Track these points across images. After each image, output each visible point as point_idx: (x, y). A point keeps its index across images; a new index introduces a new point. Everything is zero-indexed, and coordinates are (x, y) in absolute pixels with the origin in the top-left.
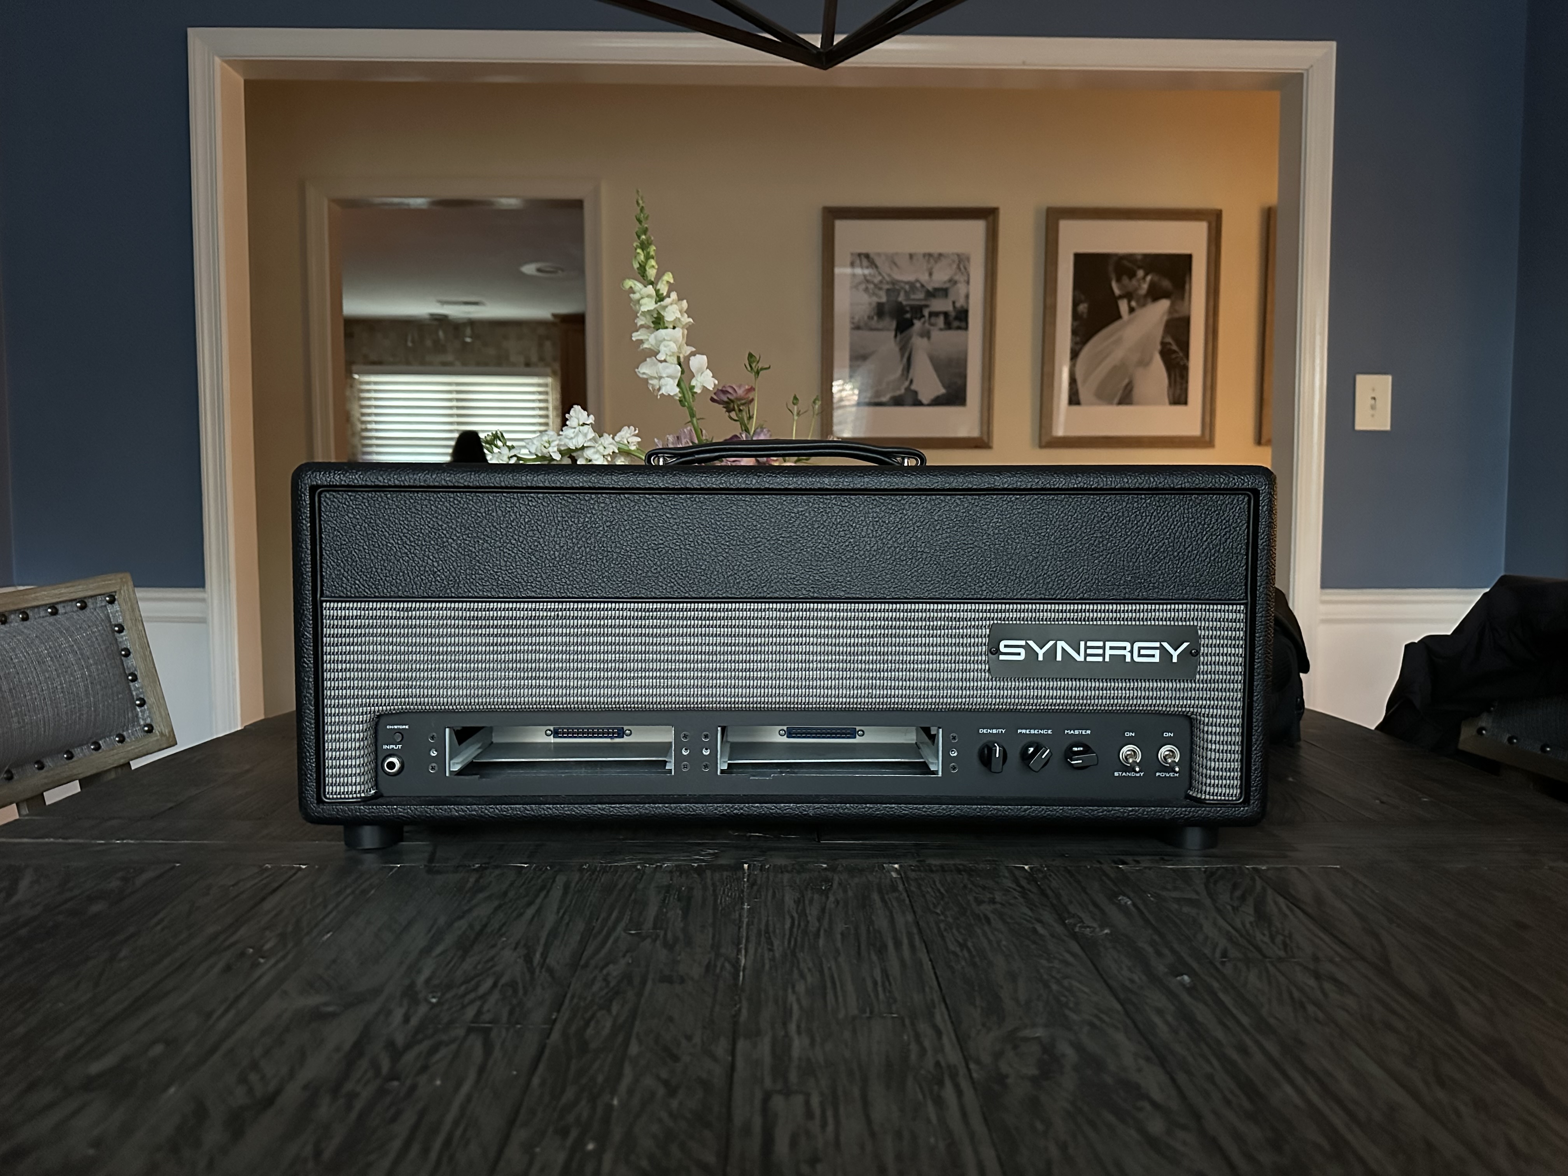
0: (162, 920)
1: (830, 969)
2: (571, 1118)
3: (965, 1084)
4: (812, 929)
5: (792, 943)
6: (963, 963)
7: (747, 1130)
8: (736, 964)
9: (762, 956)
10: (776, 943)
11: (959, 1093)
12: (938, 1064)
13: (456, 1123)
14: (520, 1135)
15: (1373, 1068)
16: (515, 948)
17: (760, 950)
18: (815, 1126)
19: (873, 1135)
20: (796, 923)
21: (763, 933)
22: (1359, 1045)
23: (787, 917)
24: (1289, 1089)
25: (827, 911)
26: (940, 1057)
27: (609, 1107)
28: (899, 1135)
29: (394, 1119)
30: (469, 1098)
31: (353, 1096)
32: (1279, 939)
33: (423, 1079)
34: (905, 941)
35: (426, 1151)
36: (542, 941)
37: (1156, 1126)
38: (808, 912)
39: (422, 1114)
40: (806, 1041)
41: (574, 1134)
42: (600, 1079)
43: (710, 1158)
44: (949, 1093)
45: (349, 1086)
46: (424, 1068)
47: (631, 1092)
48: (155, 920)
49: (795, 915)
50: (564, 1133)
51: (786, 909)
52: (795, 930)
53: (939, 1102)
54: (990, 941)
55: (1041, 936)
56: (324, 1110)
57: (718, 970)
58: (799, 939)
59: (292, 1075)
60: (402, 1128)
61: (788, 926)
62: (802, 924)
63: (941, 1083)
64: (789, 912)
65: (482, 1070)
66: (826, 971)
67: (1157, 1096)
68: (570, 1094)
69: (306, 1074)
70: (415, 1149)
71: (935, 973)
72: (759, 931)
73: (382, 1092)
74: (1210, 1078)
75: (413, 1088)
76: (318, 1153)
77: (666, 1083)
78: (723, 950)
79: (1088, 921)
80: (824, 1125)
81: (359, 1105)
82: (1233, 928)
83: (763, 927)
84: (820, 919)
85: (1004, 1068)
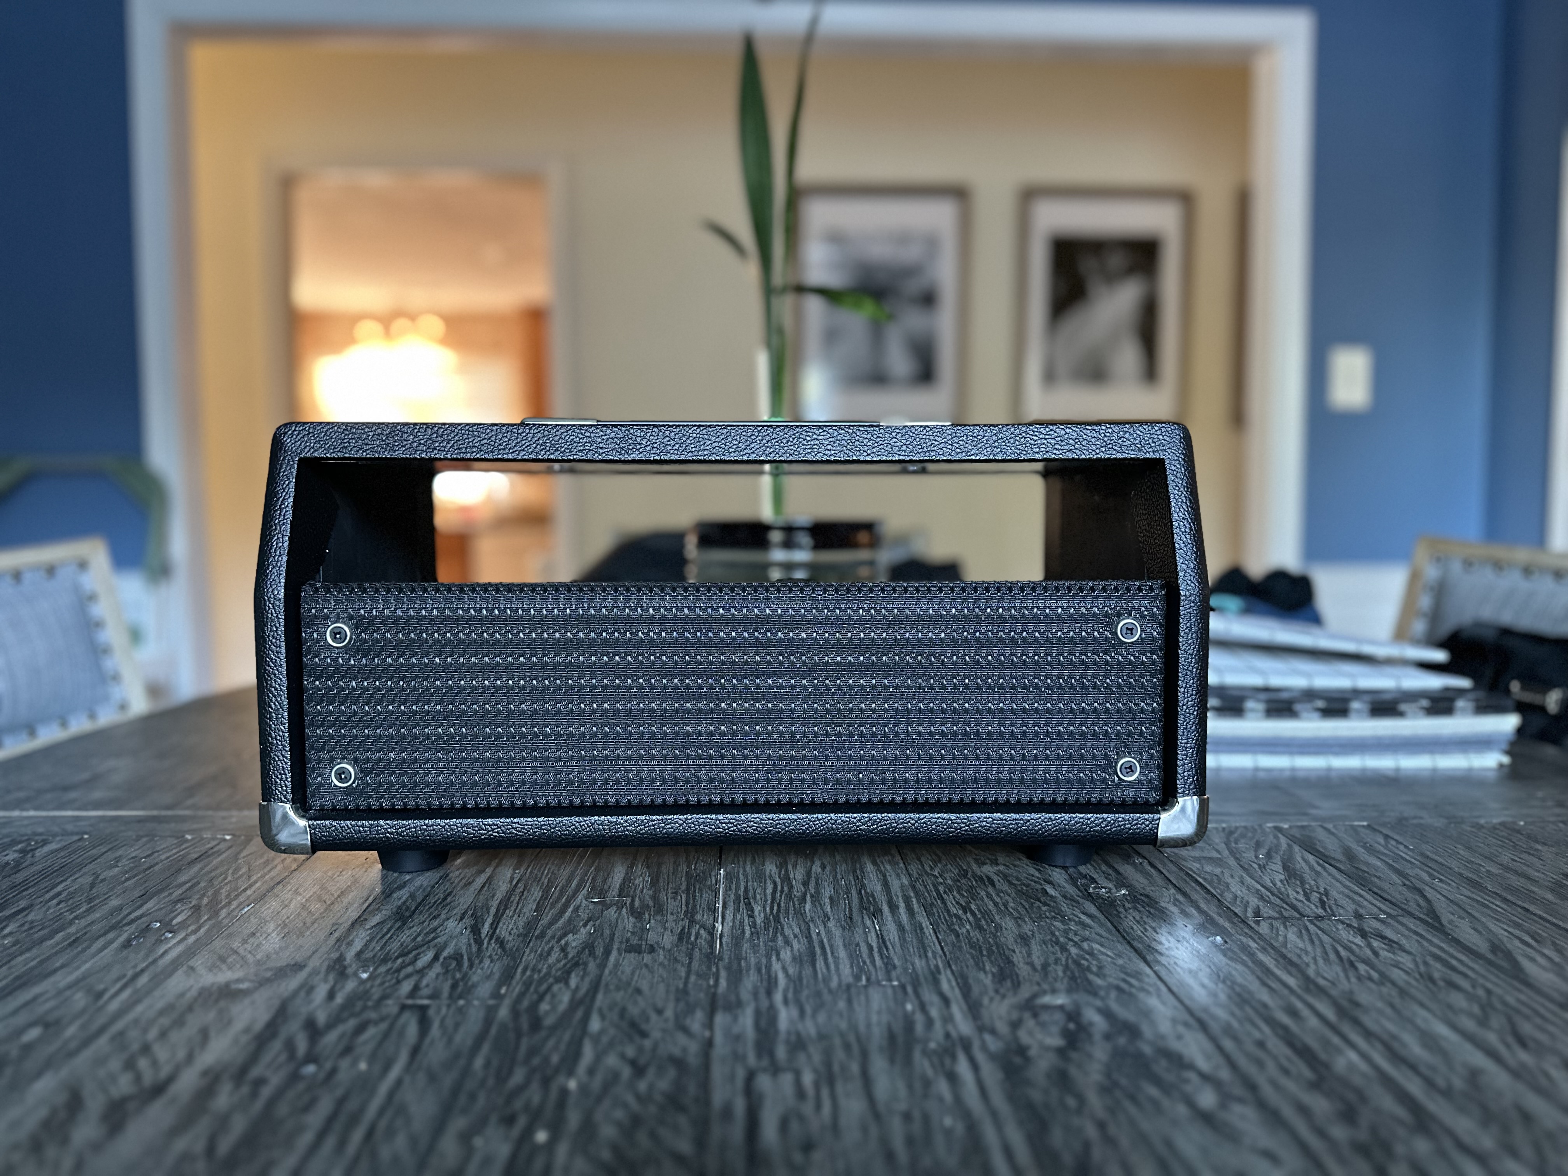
0: (59, 894)
1: (818, 934)
2: (518, 1104)
3: (980, 1057)
4: (797, 893)
5: (775, 908)
6: (968, 927)
7: (727, 1113)
8: (711, 932)
9: (742, 923)
10: (757, 909)
11: (975, 1066)
12: (948, 1035)
13: (381, 1112)
14: (458, 1123)
15: (1442, 1030)
16: (461, 919)
17: (738, 917)
18: (808, 1108)
19: (877, 1115)
20: (779, 888)
21: (742, 899)
22: (1422, 1005)
23: (769, 882)
24: (1353, 1056)
25: (813, 875)
26: (950, 1028)
27: (564, 1092)
28: (907, 1117)
29: (307, 1108)
30: (399, 1083)
31: (260, 1082)
32: (1315, 896)
33: (344, 1063)
34: (902, 905)
35: (342, 1144)
36: (493, 911)
37: (1207, 1099)
38: (792, 876)
39: (341, 1102)
40: (795, 1013)
41: (522, 1122)
42: (555, 1059)
43: (685, 1146)
44: (963, 1067)
45: (256, 1072)
46: (348, 1050)
47: (591, 1072)
48: (51, 894)
49: (778, 880)
50: (509, 1120)
51: (767, 873)
52: (778, 895)
53: (952, 1078)
54: (996, 904)
55: (1052, 896)
56: (223, 1099)
57: (692, 939)
58: (782, 904)
59: (190, 1058)
60: (315, 1119)
61: (769, 891)
62: (786, 889)
63: (954, 1057)
64: (770, 876)
65: (415, 1051)
66: (814, 936)
67: (1203, 1064)
68: (518, 1076)
69: (208, 1057)
70: (330, 1142)
71: (937, 938)
72: (738, 897)
73: (295, 1077)
74: (1261, 1044)
75: (333, 1071)
76: (210, 1150)
77: (633, 1063)
78: (698, 917)
79: (1102, 881)
80: (818, 1106)
81: (266, 1092)
82: (1263, 886)
83: (741, 892)
84: (806, 884)
85: (1024, 1037)
